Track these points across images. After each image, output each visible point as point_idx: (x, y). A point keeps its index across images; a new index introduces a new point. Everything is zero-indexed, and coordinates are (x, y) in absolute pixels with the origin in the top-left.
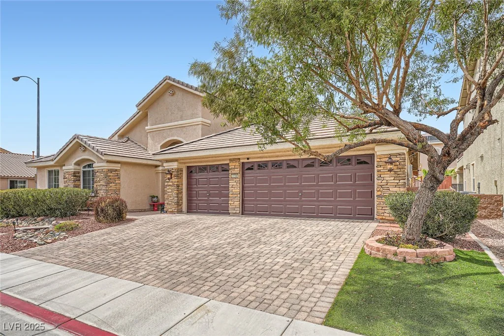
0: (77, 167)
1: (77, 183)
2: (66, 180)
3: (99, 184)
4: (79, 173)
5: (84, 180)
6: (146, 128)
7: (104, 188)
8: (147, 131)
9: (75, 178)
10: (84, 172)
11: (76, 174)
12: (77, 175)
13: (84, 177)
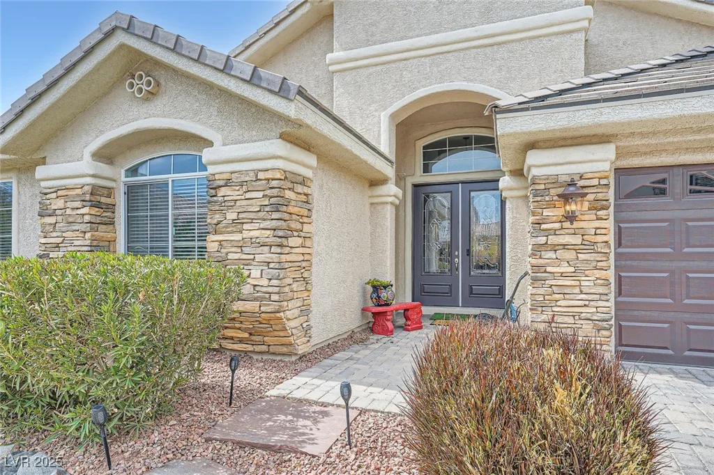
0: (105, 169)
1: (103, 232)
2: (52, 220)
3: (238, 237)
4: (110, 192)
5: (130, 221)
6: (329, 56)
7: (264, 255)
8: (332, 68)
9: (95, 211)
10: (132, 191)
11: (98, 198)
12: (103, 200)
13: (130, 209)
